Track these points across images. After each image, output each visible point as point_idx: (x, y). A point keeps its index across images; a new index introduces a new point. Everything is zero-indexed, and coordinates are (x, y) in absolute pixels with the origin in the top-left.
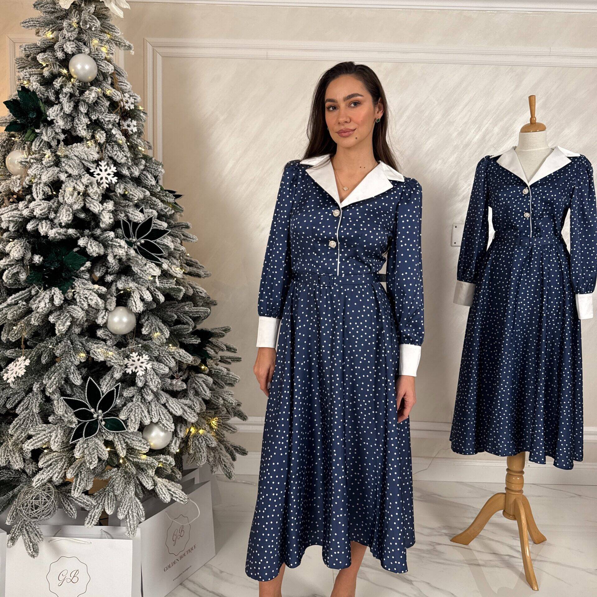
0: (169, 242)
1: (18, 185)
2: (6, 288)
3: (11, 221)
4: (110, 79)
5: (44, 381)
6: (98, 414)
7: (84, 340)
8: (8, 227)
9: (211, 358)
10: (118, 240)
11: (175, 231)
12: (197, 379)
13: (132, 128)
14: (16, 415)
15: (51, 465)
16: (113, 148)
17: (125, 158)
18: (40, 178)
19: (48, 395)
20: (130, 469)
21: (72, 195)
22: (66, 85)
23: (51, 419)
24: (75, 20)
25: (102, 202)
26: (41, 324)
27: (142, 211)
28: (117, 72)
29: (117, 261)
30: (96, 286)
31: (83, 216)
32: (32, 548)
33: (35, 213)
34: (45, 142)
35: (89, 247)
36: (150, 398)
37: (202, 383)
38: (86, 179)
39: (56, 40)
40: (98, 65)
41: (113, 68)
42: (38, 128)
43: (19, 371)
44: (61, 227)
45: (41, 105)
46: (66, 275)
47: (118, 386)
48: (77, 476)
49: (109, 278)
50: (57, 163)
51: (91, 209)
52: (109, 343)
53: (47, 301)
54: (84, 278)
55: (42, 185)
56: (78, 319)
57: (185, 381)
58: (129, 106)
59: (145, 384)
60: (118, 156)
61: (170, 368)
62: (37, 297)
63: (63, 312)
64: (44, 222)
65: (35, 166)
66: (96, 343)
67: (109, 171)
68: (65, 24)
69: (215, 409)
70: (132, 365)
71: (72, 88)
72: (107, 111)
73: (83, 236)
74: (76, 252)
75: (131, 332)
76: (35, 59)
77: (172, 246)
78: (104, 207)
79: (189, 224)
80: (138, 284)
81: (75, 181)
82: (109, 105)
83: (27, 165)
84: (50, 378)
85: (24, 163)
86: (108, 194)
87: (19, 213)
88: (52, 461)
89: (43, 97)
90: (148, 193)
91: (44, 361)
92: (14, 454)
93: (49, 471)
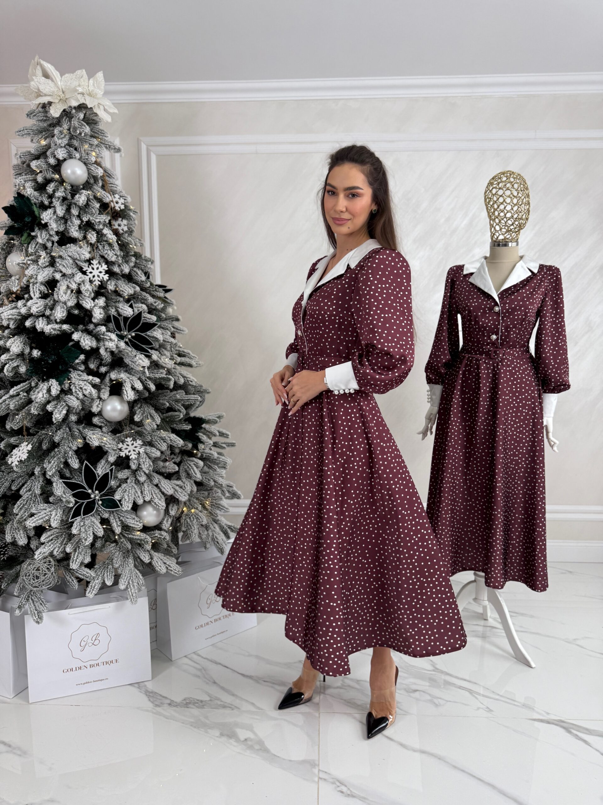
0: (158, 334)
1: (16, 285)
2: (10, 381)
3: (10, 319)
4: (100, 182)
5: (44, 465)
6: (95, 495)
7: (81, 427)
8: (8, 325)
9: (202, 442)
10: (109, 334)
11: (164, 324)
12: (189, 462)
13: (122, 227)
14: (20, 496)
15: (52, 540)
16: (104, 247)
17: (115, 257)
18: (36, 279)
19: (49, 478)
20: (125, 545)
21: (66, 293)
22: (58, 189)
23: (51, 499)
24: (65, 126)
25: (93, 299)
26: (41, 413)
27: (131, 306)
28: (107, 174)
29: (109, 353)
30: (91, 378)
31: (76, 312)
32: (37, 615)
33: (32, 311)
34: (40, 244)
35: (82, 341)
36: (142, 479)
37: (193, 466)
38: (79, 277)
39: (48, 147)
40: (88, 169)
41: (102, 171)
42: (33, 231)
43: (22, 455)
44: (57, 323)
45: (35, 209)
46: (62, 367)
47: (112, 469)
48: (75, 550)
49: (103, 369)
50: (52, 263)
51: (84, 305)
52: (104, 429)
53: (45, 391)
54: (79, 370)
55: (38, 284)
56: (74, 408)
57: (179, 464)
58: (119, 206)
59: (138, 467)
60: (108, 255)
61: (162, 452)
62: (38, 388)
63: (60, 402)
64: (40, 319)
65: (32, 267)
66: (92, 430)
67: (100, 269)
68: (56, 131)
69: (208, 490)
70: (126, 449)
71: (65, 192)
72: (98, 212)
73: (77, 330)
74: (72, 346)
75: (125, 419)
76: (29, 166)
77: (160, 337)
78: (95, 303)
79: (180, 317)
80: (130, 374)
81: (68, 280)
82: (100, 207)
83: (24, 267)
84: (50, 462)
85: (21, 265)
86: (100, 291)
87: (18, 311)
88: (53, 536)
89: (37, 201)
90: (138, 289)
91: (44, 447)
92: (19, 531)
93: (50, 546)
